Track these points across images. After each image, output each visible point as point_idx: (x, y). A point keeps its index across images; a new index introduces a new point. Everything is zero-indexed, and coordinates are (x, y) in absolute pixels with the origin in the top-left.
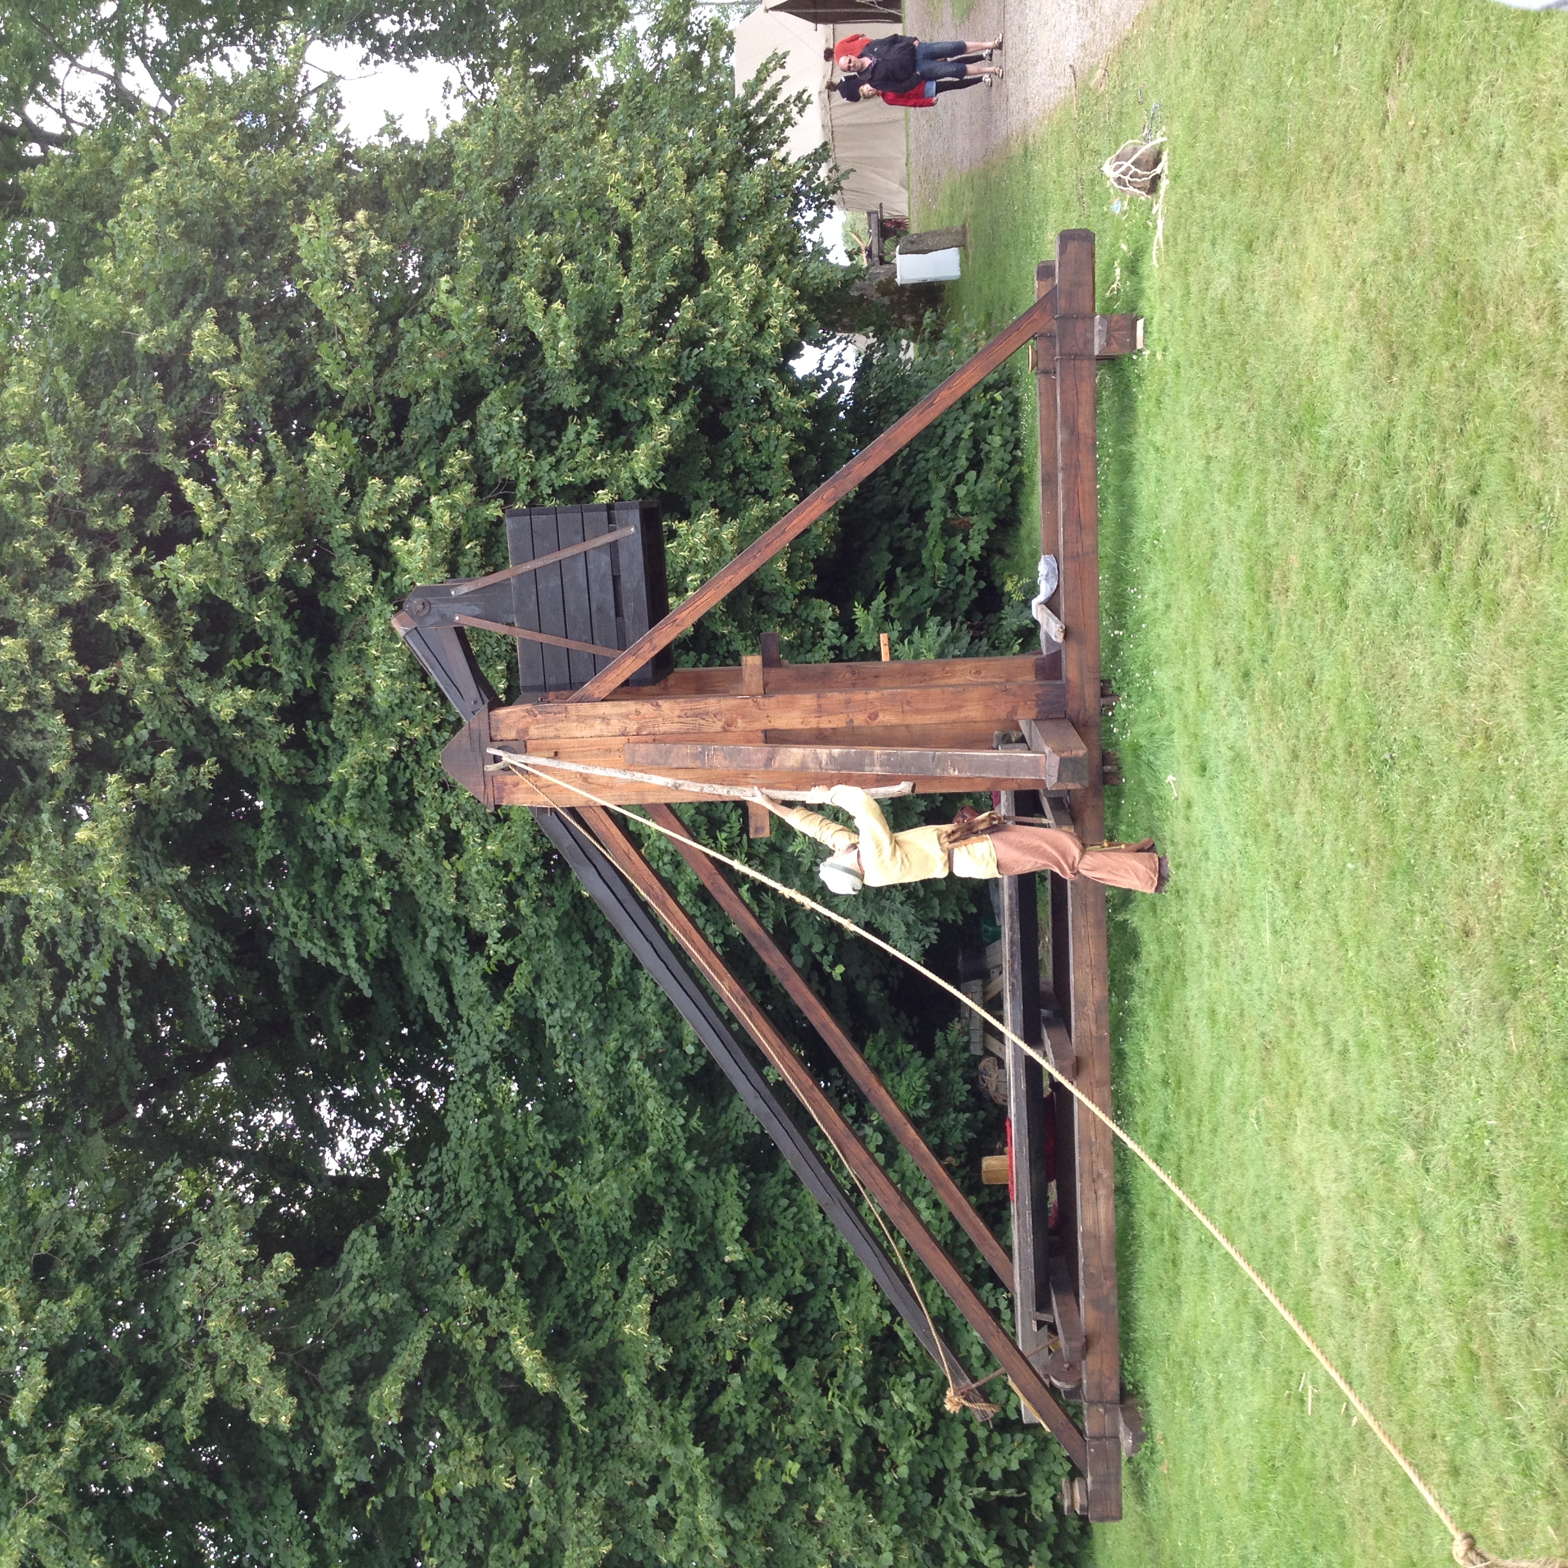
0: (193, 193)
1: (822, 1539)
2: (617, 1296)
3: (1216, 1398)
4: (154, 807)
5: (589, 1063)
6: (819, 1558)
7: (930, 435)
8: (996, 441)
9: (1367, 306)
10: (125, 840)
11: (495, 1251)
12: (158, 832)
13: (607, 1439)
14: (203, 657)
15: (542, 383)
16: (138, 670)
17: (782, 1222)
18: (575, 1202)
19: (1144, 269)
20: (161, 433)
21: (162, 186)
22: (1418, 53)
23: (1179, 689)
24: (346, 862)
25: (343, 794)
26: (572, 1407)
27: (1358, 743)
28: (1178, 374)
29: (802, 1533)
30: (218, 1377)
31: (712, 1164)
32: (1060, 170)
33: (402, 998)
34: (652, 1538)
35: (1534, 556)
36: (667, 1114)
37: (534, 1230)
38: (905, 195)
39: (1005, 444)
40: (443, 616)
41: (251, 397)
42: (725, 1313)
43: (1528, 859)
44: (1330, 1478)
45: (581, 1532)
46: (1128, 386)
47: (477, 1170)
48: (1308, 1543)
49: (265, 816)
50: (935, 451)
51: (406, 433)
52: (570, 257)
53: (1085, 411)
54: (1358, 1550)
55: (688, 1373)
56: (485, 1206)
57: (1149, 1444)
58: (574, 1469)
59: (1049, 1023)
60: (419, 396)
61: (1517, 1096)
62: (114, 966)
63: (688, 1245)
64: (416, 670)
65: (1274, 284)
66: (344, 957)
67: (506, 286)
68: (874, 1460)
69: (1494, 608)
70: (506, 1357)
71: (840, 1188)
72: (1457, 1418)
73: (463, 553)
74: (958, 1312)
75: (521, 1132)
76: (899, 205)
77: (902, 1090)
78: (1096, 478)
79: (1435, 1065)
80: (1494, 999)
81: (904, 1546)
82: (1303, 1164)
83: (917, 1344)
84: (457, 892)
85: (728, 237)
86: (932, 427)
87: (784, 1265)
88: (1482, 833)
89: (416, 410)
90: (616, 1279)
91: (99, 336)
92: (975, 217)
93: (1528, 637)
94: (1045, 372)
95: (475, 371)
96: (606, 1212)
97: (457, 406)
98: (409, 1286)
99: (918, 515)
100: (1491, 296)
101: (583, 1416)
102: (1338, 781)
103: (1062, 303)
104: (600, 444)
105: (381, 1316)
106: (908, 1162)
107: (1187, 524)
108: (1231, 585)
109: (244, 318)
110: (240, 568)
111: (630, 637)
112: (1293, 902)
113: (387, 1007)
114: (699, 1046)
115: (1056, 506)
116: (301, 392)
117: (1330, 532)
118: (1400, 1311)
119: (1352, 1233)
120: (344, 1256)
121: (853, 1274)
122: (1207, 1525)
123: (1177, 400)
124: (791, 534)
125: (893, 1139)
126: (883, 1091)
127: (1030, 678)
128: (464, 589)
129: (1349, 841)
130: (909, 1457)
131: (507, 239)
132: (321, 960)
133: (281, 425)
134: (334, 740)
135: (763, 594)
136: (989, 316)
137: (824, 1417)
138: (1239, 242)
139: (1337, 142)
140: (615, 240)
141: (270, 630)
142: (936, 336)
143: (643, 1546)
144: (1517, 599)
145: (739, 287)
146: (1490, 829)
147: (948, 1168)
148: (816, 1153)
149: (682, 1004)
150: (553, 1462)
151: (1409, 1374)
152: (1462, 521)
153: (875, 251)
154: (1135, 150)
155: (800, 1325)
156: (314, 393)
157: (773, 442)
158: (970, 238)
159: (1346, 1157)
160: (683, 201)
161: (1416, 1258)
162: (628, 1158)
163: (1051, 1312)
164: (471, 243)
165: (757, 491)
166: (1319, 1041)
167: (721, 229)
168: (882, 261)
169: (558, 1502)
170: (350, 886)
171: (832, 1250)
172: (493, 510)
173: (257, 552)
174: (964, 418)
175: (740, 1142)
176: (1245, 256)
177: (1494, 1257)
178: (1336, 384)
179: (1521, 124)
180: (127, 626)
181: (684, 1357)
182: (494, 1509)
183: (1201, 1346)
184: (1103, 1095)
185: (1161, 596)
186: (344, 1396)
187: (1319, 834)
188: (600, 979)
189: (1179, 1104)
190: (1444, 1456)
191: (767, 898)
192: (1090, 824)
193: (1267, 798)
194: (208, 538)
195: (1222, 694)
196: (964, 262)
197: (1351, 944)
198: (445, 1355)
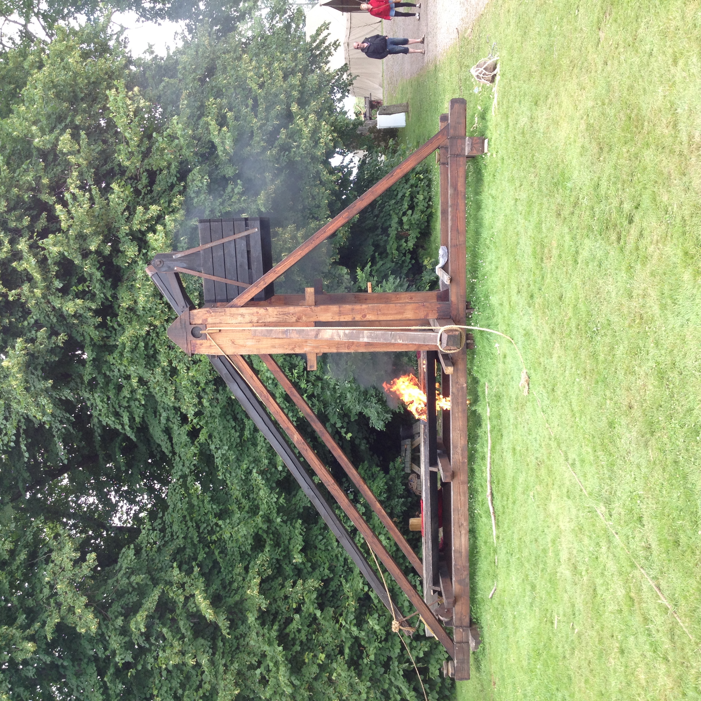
0: (62, 77)
1: (335, 689)
2: (244, 580)
3: (513, 623)
4: (36, 354)
5: (233, 474)
6: (333, 697)
7: (390, 193)
8: (421, 197)
9: (589, 126)
10: (23, 369)
11: (189, 559)
12: (39, 367)
13: (238, 644)
14: (60, 286)
15: (217, 166)
16: (30, 291)
17: (319, 546)
18: (226, 536)
19: (488, 117)
20: (43, 185)
21: (46, 73)
22: (614, 10)
23: (501, 305)
24: (124, 382)
25: (123, 351)
26: (223, 628)
27: (582, 324)
28: (503, 163)
29: (326, 686)
30: (62, 613)
31: (289, 519)
32: (451, 75)
33: (149, 445)
34: (257, 687)
35: (664, 235)
36: (269, 496)
37: (207, 550)
38: (381, 90)
39: (424, 199)
40: (169, 267)
41: (85, 169)
42: (293, 587)
43: (659, 372)
44: (564, 657)
45: (226, 685)
46: (480, 170)
47: (181, 522)
48: (554, 687)
49: (87, 362)
50: (393, 201)
51: (154, 187)
52: (230, 110)
53: (461, 182)
54: (577, 689)
55: (276, 615)
56: (185, 538)
57: (481, 645)
58: (223, 657)
59: (441, 456)
60: (161, 170)
61: (653, 480)
62: (18, 429)
63: (278, 557)
64: (158, 295)
65: (547, 119)
66: (123, 425)
67: (201, 123)
68: (359, 653)
69: (645, 260)
70: (193, 606)
71: (346, 530)
72: (623, 627)
73: (180, 242)
74: (398, 587)
75: (201, 506)
76: (379, 95)
77: (374, 488)
78: (465, 212)
79: (615, 468)
80: (643, 436)
81: (372, 691)
82: (554, 516)
83: (380, 601)
84: (175, 395)
85: (302, 103)
87: (320, 566)
88: (638, 362)
89: (159, 177)
90: (244, 572)
91: (15, 140)
92: (412, 99)
93: (661, 272)
94: (443, 164)
95: (186, 160)
96: (240, 540)
97: (178, 175)
98: (149, 572)
99: (385, 230)
100: (646, 118)
101: (228, 631)
102: (573, 342)
103: (451, 132)
104: (243, 193)
105: (136, 586)
106: (376, 521)
107: (506, 230)
108: (526, 256)
109: (82, 133)
110: (78, 246)
111: (254, 278)
112: (551, 397)
113: (142, 448)
114: (284, 466)
115: (447, 224)
116: (108, 167)
117: (571, 229)
118: (598, 580)
119: (576, 545)
120: (119, 559)
121: (351, 570)
122: (509, 681)
123: (502, 174)
124: (328, 234)
125: (370, 510)
126: (366, 487)
127: (435, 300)
128: (179, 255)
129: (577, 369)
130: (375, 651)
131: (202, 102)
132: (112, 426)
133: (97, 183)
134: (119, 325)
135: (316, 262)
136: (418, 142)
137: (337, 633)
138: (531, 102)
139: (576, 54)
140: (250, 102)
141: (91, 275)
142: (394, 152)
143: (254, 691)
144: (656, 255)
145: (307, 125)
146: (642, 360)
147: (394, 522)
148: (336, 515)
149: (277, 447)
150: (214, 654)
151: (601, 608)
152: (631, 222)
153: (368, 115)
154: (485, 63)
155: (327, 592)
156: (113, 168)
157: (321, 195)
158: (410, 108)
159: (574, 511)
160: (282, 86)
161: (605, 556)
162: (250, 517)
163: (439, 586)
164: (186, 102)
165: (313, 217)
166: (562, 459)
167: (299, 99)
168: (371, 119)
169: (216, 672)
170: (126, 393)
171: (341, 559)
172: (194, 222)
173: (85, 240)
174: (406, 186)
175: (301, 510)
176: (534, 107)
177: (642, 553)
178: (574, 162)
179: (661, 39)
180: (25, 269)
181: (274, 606)
182: (187, 675)
183: (507, 600)
184: (464, 488)
185: (494, 263)
186: (119, 622)
187: (564, 366)
188: (239, 437)
189: (498, 492)
190: (617, 645)
191: (315, 400)
192: (461, 366)
193: (540, 351)
194: (63, 232)
195: (521, 306)
196: (407, 120)
197: (577, 415)
198: (166, 604)
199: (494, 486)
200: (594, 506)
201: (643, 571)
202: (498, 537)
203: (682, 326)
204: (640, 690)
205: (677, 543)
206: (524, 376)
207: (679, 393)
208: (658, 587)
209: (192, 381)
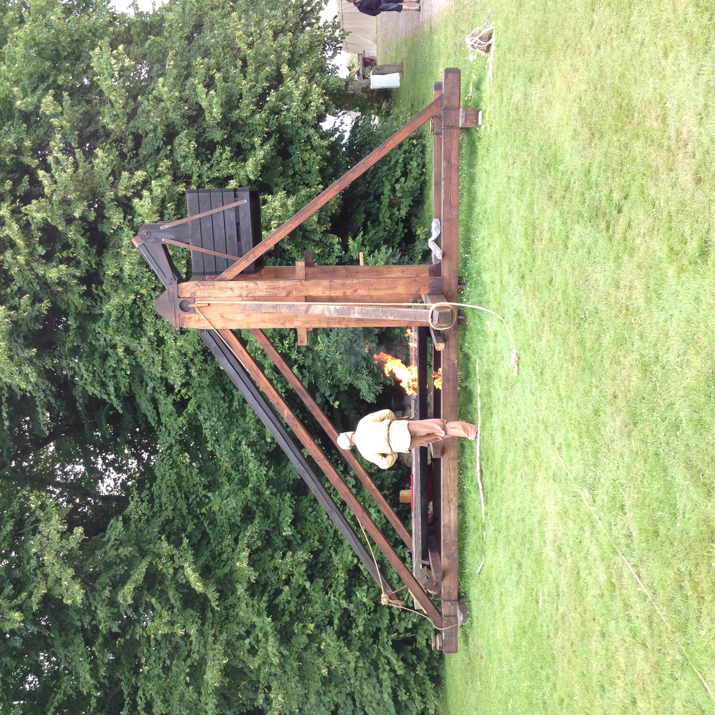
0: (43, 35)
1: (324, 659)
2: (233, 551)
3: (500, 599)
4: (20, 322)
5: (223, 446)
6: (322, 667)
7: (384, 161)
8: (414, 164)
9: (582, 110)
10: (7, 337)
11: (178, 530)
12: (22, 335)
13: (227, 615)
14: (43, 252)
15: (204, 129)
16: (13, 258)
17: (309, 518)
18: (215, 508)
19: (483, 88)
20: (26, 148)
21: (28, 31)
23: (493, 282)
24: (110, 351)
25: (109, 319)
26: (212, 600)
27: (571, 310)
28: (497, 137)
29: (315, 656)
30: (49, 583)
31: (278, 492)
32: (446, 39)
33: (136, 414)
34: (246, 658)
35: (651, 229)
36: (258, 469)
37: (196, 521)
38: (375, 47)
39: (418, 166)
40: (156, 239)
41: (68, 132)
42: (282, 558)
43: (643, 365)
44: (549, 636)
45: (215, 655)
46: (474, 142)
47: (170, 494)
48: (539, 665)
49: (71, 328)
50: (386, 168)
51: (140, 150)
52: (219, 70)
53: (454, 153)
54: (560, 668)
55: (265, 585)
56: (173, 510)
57: (469, 619)
58: (212, 628)
60: (147, 133)
61: (635, 470)
63: (267, 528)
64: (143, 263)
65: (540, 98)
66: (109, 395)
67: (188, 83)
68: (348, 623)
69: (632, 251)
70: (182, 577)
71: (335, 504)
72: (605, 612)
73: (166, 208)
74: (387, 559)
75: (190, 477)
76: (372, 52)
78: (459, 184)
79: (599, 455)
80: (626, 426)
81: (361, 661)
82: (541, 497)
83: (369, 573)
84: (162, 366)
85: (292, 64)
86: (386, 156)
87: (309, 538)
88: (623, 352)
89: (145, 140)
90: (234, 543)
92: (407, 59)
93: (647, 265)
94: (437, 134)
95: (173, 123)
96: (230, 512)
97: (165, 139)
98: (138, 545)
99: (378, 197)
100: (636, 109)
101: (217, 603)
102: (562, 327)
103: (445, 102)
104: (232, 159)
105: (124, 558)
106: (367, 492)
107: (498, 207)
108: (517, 236)
109: (65, 94)
110: (62, 212)
111: (244, 251)
112: (540, 381)
113: (128, 419)
114: (273, 439)
115: (440, 196)
116: (91, 129)
117: (562, 213)
118: (581, 564)
119: (561, 528)
120: (107, 531)
121: (341, 542)
122: (495, 656)
123: (496, 149)
124: (319, 206)
125: (360, 482)
126: (356, 461)
127: (427, 275)
128: (167, 226)
129: (565, 354)
130: (364, 622)
131: (189, 61)
132: (99, 396)
133: (81, 145)
134: (105, 294)
135: (307, 231)
136: (412, 105)
137: (326, 604)
138: (525, 78)
139: (571, 33)
140: (240, 63)
141: (75, 242)
142: (388, 114)
143: (243, 661)
144: (643, 248)
145: (297, 87)
146: (627, 351)
147: (385, 496)
148: (325, 489)
149: (266, 420)
150: (203, 624)
151: (584, 591)
152: (620, 211)
153: (361, 72)
154: (480, 32)
155: (316, 564)
156: (97, 131)
157: (312, 161)
158: (405, 68)
159: (559, 494)
160: (272, 46)
161: (589, 540)
162: (240, 489)
163: (428, 560)
164: (172, 63)
165: (304, 183)
166: (549, 442)
167: (289, 60)
168: (364, 78)
169: (205, 642)
170: (112, 362)
171: (331, 531)
172: (181, 188)
173: (69, 205)
174: (400, 153)
175: (291, 482)
176: (528, 84)
177: (623, 541)
178: (567, 146)
179: (652, 30)
180: (8, 236)
181: (263, 577)
182: (175, 646)
183: (494, 576)
184: (454, 464)
185: (486, 239)
186: (107, 593)
187: (552, 350)
188: (227, 407)
189: (487, 469)
190: (599, 628)
191: (305, 372)
192: (452, 342)
193: (530, 333)
194: (47, 197)
195: (512, 285)
196: (402, 80)
197: (564, 400)
198: (154, 575)
199: (483, 463)
200: (579, 491)
201: (624, 559)
202: (486, 514)
203: (666, 321)
204: (619, 673)
205: (656, 533)
206: (514, 357)
207: (661, 387)
208: (638, 574)
209: (180, 351)
